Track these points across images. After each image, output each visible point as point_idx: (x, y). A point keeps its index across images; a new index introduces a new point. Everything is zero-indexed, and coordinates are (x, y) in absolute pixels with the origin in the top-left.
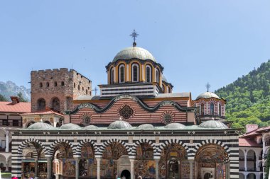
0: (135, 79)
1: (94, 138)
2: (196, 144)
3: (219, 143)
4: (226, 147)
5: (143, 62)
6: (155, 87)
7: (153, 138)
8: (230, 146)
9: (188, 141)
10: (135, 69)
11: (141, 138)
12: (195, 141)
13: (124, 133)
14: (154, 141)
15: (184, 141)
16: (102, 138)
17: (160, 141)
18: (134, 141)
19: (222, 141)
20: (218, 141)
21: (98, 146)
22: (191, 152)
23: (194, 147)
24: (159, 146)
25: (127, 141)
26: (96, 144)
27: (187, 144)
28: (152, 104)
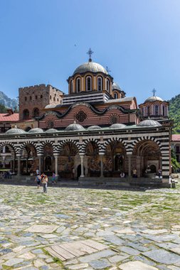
0: (89, 89)
1: (53, 139)
2: (133, 141)
3: (153, 139)
4: (158, 142)
5: (95, 74)
6: (104, 94)
7: (99, 137)
8: (161, 141)
9: (127, 139)
10: (89, 80)
11: (89, 137)
12: (132, 138)
13: (75, 134)
14: (99, 140)
15: (123, 139)
16: (59, 139)
17: (104, 140)
18: (84, 140)
19: (155, 137)
20: (151, 137)
21: (56, 146)
22: (129, 147)
23: (131, 143)
24: (103, 144)
25: (78, 141)
26: (54, 144)
27: (126, 141)
28: (102, 108)
